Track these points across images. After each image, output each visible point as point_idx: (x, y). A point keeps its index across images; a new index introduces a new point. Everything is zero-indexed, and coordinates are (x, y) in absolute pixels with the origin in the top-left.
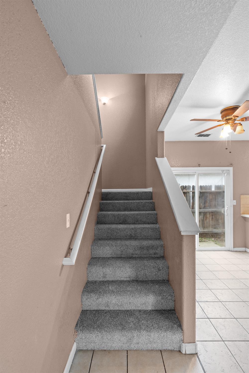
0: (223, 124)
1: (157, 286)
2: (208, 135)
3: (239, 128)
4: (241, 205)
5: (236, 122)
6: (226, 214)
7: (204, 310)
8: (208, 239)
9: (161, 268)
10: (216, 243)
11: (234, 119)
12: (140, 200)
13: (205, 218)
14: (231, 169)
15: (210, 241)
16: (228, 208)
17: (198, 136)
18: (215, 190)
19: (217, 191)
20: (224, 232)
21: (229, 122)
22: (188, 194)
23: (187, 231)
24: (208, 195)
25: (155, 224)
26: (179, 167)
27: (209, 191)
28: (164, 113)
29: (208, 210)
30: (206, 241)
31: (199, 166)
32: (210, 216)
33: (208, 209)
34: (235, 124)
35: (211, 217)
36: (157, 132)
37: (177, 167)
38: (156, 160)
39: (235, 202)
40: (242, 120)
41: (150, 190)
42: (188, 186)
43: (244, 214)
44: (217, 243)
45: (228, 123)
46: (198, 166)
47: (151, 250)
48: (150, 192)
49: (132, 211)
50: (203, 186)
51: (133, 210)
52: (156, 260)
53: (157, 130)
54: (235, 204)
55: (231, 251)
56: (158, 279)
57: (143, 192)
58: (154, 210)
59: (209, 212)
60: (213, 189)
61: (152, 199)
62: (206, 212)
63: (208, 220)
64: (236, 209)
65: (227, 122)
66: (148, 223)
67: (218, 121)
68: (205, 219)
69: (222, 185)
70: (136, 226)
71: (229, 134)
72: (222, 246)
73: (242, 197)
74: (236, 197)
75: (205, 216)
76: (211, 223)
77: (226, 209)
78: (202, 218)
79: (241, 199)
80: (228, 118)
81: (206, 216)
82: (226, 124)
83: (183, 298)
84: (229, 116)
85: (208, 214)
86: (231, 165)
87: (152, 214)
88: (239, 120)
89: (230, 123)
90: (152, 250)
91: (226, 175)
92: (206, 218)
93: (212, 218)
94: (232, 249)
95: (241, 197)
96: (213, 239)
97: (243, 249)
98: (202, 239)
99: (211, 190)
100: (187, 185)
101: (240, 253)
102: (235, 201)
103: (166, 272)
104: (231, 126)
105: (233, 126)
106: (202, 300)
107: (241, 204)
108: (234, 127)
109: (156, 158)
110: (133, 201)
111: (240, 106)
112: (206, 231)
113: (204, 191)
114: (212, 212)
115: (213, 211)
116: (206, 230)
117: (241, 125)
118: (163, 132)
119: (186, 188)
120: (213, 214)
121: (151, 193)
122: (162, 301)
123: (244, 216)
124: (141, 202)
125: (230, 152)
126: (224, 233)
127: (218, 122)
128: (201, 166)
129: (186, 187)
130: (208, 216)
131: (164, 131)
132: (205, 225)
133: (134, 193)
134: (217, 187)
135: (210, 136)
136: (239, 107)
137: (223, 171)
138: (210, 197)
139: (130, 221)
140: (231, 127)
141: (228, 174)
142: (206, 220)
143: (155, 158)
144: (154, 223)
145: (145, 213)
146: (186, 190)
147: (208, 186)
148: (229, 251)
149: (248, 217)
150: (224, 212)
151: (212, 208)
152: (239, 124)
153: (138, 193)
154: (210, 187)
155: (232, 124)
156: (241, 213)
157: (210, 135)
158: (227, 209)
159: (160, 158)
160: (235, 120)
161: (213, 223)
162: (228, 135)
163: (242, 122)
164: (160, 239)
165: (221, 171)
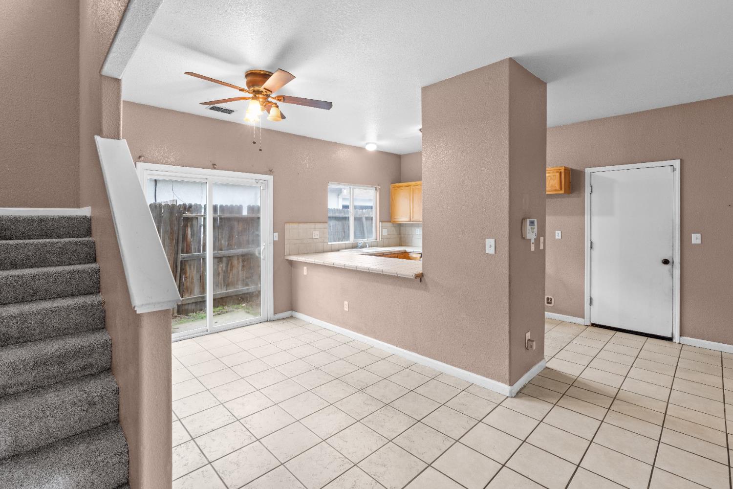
0: (249, 98)
1: (82, 447)
2: (229, 112)
3: (273, 110)
4: (286, 241)
5: (270, 99)
6: (262, 257)
7: (203, 451)
8: (236, 306)
9: (97, 399)
10: (247, 311)
11: (266, 93)
12: (51, 237)
13: (229, 266)
14: (270, 178)
15: (239, 310)
16: (265, 246)
17: (211, 109)
18: (248, 213)
19: (250, 215)
20: (259, 290)
21: (259, 98)
22: (195, 222)
23: (149, 304)
24: (236, 223)
25: (92, 296)
26: (169, 164)
27: (237, 215)
28: (112, 37)
29: (234, 252)
30: (230, 312)
31: (214, 166)
32: (238, 263)
33: (235, 249)
34: (269, 102)
35: (241, 264)
36: (101, 75)
37: (164, 164)
38: (95, 142)
39: (276, 236)
40: (279, 98)
41: (85, 211)
42: (196, 205)
43: (290, 255)
44: (249, 311)
45: (255, 98)
46: (212, 166)
47: (72, 361)
48: (85, 218)
49: (16, 268)
50: (226, 206)
51: (23, 266)
52: (86, 382)
53: (100, 71)
54: (276, 239)
55: (270, 321)
56: (88, 428)
57: (61, 218)
58: (95, 261)
59: (238, 256)
60: (245, 213)
61: (89, 233)
62: (233, 256)
63: (235, 271)
64: (279, 247)
65: (255, 96)
66: (72, 295)
67: (240, 90)
68: (229, 269)
69: (256, 205)
70: (26, 308)
71: (259, 117)
72: (255, 314)
73: (287, 226)
74: (278, 227)
75: (230, 263)
76: (242, 275)
77: (262, 248)
78: (224, 269)
79: (286, 230)
80: (256, 88)
81: (232, 264)
82: (253, 98)
83: (142, 449)
84: (257, 85)
85: (236, 258)
86: (270, 172)
87: (87, 272)
88: (275, 98)
89: (261, 100)
90: (76, 360)
91: (262, 188)
92: (232, 267)
93: (243, 266)
94: (272, 317)
95: (285, 228)
96: (244, 305)
97: (287, 314)
98: (224, 309)
99: (242, 214)
100: (193, 204)
101: (284, 321)
102: (276, 234)
103: (112, 404)
104: (262, 105)
105: (265, 106)
106: (202, 433)
107: (286, 238)
108: (267, 106)
109: (98, 138)
110: (21, 241)
111: (273, 74)
112: (233, 292)
113: (227, 215)
114: (243, 256)
115: (244, 253)
116: (231, 290)
117: (277, 107)
118: (117, 81)
119: (190, 209)
120: (243, 258)
121: (88, 220)
122: (94, 477)
123: (292, 259)
124: (53, 244)
125: (260, 150)
126: (259, 292)
127: (241, 92)
128: (217, 167)
129: (190, 206)
130: (235, 262)
131: (120, 78)
132: (230, 280)
133: (29, 221)
134: (251, 209)
135: (233, 114)
136: (271, 74)
137: (257, 181)
138: (238, 227)
139: (7, 298)
140: (262, 107)
141: (267, 186)
142: (231, 270)
143: (94, 137)
144: (92, 293)
145: (62, 269)
146: (192, 214)
147: (236, 206)
148: (267, 321)
149: (295, 260)
150: (260, 254)
151: (243, 248)
152: (274, 105)
153: (41, 220)
154: (240, 208)
155: (264, 102)
156: (286, 254)
157: (233, 111)
158: (264, 249)
159: (108, 138)
160: (268, 96)
161: (245, 275)
162: (259, 120)
163: (278, 103)
164: (103, 328)
165: (254, 181)
